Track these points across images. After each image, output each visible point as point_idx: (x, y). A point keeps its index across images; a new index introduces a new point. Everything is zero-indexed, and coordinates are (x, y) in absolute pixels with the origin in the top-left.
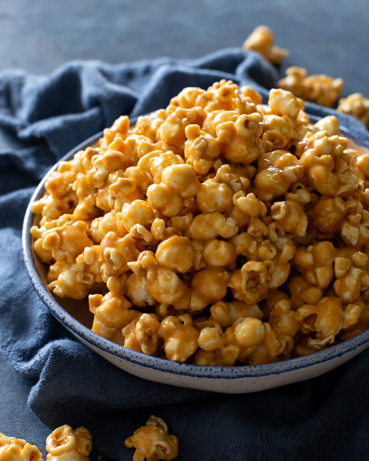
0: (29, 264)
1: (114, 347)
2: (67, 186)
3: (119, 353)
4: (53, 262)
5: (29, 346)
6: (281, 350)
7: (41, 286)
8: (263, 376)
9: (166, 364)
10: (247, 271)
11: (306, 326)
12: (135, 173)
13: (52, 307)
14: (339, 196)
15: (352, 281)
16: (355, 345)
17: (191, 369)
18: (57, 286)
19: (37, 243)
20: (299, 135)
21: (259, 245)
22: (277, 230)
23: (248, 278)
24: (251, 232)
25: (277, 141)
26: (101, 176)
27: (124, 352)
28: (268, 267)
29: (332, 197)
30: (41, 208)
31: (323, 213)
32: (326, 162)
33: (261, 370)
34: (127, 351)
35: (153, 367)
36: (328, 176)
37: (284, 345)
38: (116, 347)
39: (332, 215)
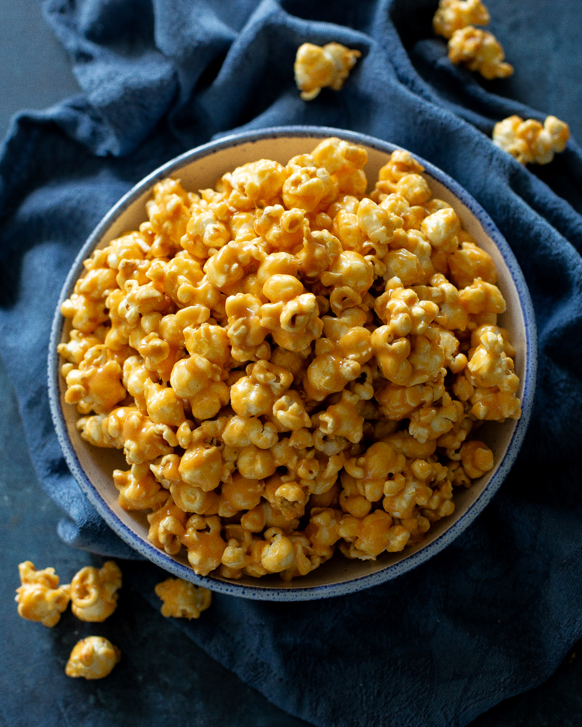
2: (101, 291)
9: (187, 575)
10: (280, 496)
12: (172, 331)
15: (402, 504)
21: (299, 460)
22: (325, 438)
24: (292, 444)
25: (348, 300)
26: (133, 318)
29: (404, 388)
32: (398, 351)
36: (398, 371)
37: (318, 561)
39: (399, 410)
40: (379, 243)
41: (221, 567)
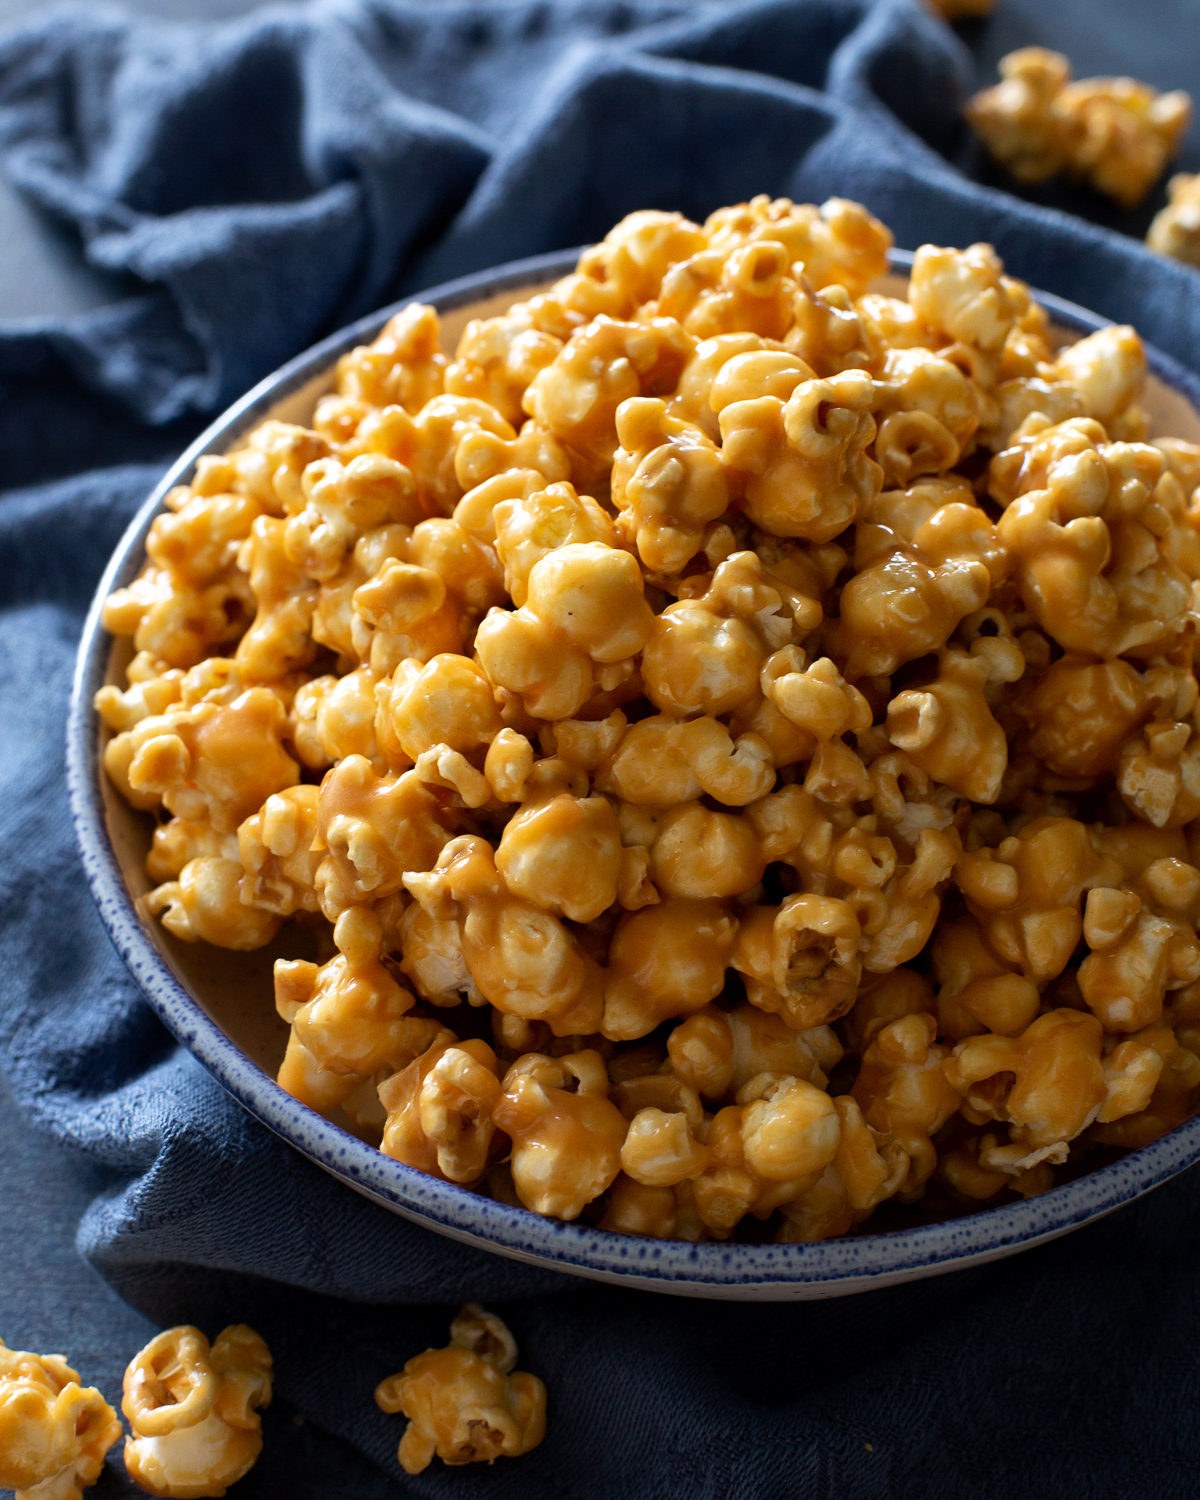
0: (85, 829)
1: (347, 1154)
2: (221, 547)
3: (363, 1174)
4: (166, 817)
5: (81, 1041)
6: (891, 1187)
7: (121, 914)
8: (825, 1279)
9: (515, 1224)
10: (792, 929)
11: (980, 1104)
12: (444, 548)
13: (154, 993)
14: (1123, 657)
15: (1137, 968)
16: (1133, 1185)
17: (594, 1247)
18: (175, 905)
19: (115, 747)
20: (1003, 412)
21: (838, 835)
22: (903, 783)
23: (796, 947)
24: (816, 791)
25: (926, 448)
26: (333, 542)
27: (381, 1173)
28: (863, 916)
29: (1098, 661)
30: (134, 617)
31: (1063, 715)
32: (1083, 544)
33: (820, 1263)
34: (391, 1169)
35: (473, 1229)
36: (1085, 594)
37: (902, 1169)
38: (356, 1153)
39: (1092, 723)
40: (976, 345)
41: (622, 1182)
